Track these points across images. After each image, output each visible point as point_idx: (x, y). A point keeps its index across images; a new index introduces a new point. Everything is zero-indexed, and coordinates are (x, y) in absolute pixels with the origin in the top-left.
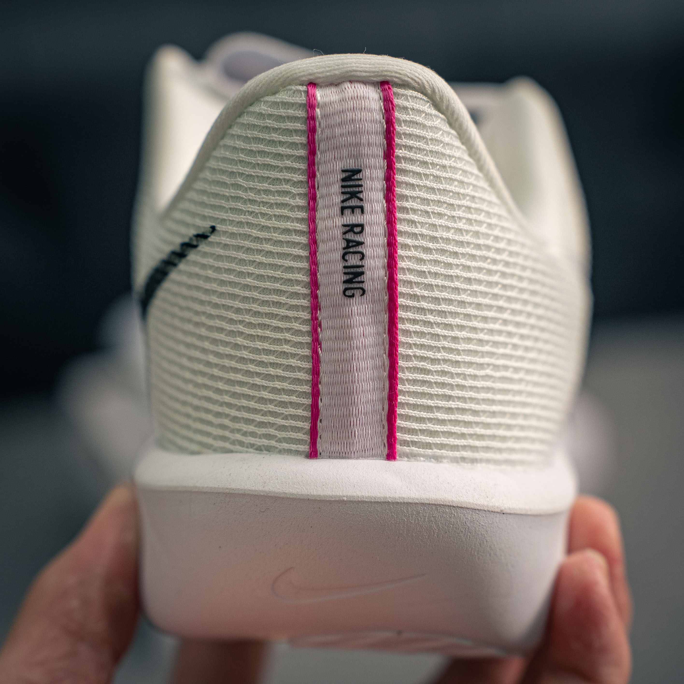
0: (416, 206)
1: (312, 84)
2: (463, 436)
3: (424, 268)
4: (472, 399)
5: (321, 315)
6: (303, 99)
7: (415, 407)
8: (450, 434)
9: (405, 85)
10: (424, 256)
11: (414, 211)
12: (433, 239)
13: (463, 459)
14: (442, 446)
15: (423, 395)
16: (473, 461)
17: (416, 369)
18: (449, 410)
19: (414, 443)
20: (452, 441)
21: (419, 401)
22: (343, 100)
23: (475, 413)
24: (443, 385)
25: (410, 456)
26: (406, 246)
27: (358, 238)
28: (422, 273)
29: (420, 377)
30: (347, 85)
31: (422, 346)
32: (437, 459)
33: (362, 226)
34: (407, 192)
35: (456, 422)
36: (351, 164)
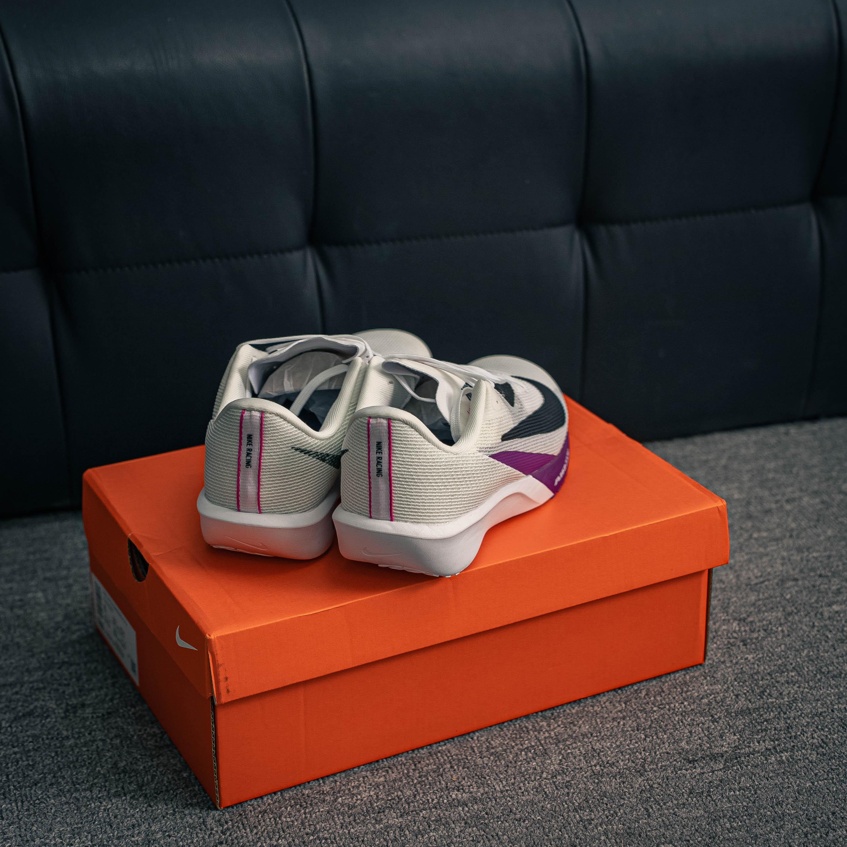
0: (398, 452)
1: (370, 417)
2: (414, 515)
3: (400, 469)
4: (417, 505)
5: (371, 480)
6: (366, 422)
7: (398, 507)
8: (409, 515)
9: (395, 420)
10: (400, 466)
11: (398, 454)
12: (403, 461)
13: (415, 522)
14: (407, 518)
15: (401, 504)
16: (418, 523)
17: (398, 497)
18: (409, 508)
19: (399, 517)
20: (410, 517)
21: (400, 506)
22: (377, 423)
23: (419, 509)
24: (407, 501)
25: (397, 520)
26: (394, 463)
27: (380, 461)
28: (400, 471)
29: (400, 499)
30: (379, 419)
31: (400, 491)
32: (406, 522)
33: (382, 458)
34: (395, 449)
35: (412, 512)
36: (379, 441)
